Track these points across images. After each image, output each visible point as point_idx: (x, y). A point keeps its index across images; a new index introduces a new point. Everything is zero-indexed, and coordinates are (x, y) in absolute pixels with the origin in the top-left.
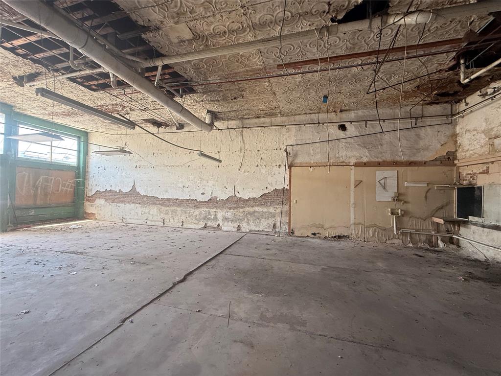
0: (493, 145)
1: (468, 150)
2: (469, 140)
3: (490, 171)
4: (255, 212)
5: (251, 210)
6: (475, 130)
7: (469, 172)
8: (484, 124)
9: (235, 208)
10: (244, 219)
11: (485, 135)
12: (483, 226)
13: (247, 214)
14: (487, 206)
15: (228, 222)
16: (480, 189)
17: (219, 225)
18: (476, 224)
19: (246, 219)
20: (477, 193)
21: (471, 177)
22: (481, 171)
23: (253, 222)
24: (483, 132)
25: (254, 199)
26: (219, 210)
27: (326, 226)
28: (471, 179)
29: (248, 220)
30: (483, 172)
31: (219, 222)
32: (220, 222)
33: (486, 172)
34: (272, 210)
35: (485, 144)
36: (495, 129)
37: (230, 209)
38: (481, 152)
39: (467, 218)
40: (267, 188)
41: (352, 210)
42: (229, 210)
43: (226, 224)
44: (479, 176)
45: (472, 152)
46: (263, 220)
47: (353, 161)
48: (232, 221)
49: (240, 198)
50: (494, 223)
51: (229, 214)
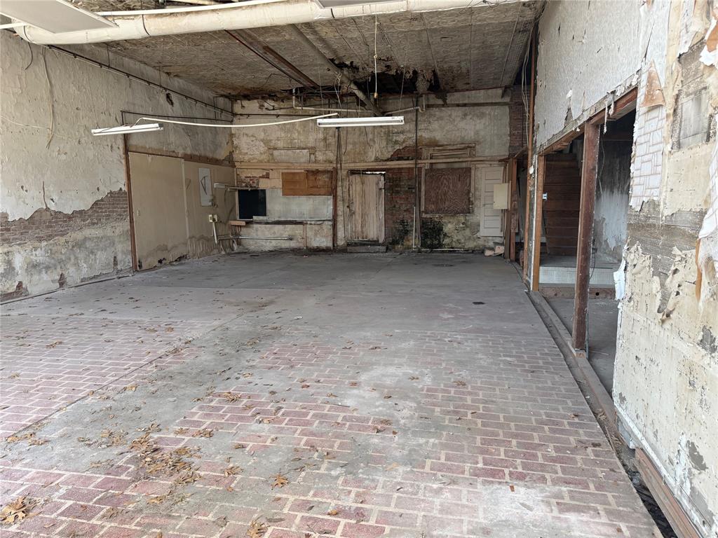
0: (272, 154)
1: (247, 153)
2: (248, 144)
3: (270, 177)
4: (85, 239)
5: (79, 236)
6: (253, 136)
7: (249, 175)
8: (263, 134)
9: (50, 237)
10: (70, 259)
11: (264, 143)
12: (267, 223)
13: (73, 247)
14: (269, 206)
15: (40, 272)
16: (264, 191)
17: (20, 285)
18: (260, 223)
19: (72, 260)
20: (260, 194)
21: (251, 180)
22: (261, 175)
23: (85, 262)
24: (262, 140)
25: (81, 212)
26: (15, 248)
27: (170, 246)
28: (251, 182)
29: (76, 258)
30: (263, 177)
31: (19, 279)
32: (21, 276)
33: (267, 176)
34: (109, 232)
35: (265, 153)
36: (273, 142)
37: (40, 239)
38: (260, 159)
39: (252, 218)
40: (98, 189)
41: (187, 219)
42: (37, 244)
43: (36, 277)
44: (261, 180)
45: (251, 156)
46: (99, 252)
47: (181, 152)
48: (47, 268)
49: (56, 212)
50: (277, 219)
51: (39, 256)
